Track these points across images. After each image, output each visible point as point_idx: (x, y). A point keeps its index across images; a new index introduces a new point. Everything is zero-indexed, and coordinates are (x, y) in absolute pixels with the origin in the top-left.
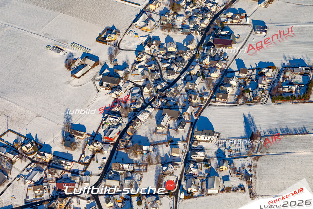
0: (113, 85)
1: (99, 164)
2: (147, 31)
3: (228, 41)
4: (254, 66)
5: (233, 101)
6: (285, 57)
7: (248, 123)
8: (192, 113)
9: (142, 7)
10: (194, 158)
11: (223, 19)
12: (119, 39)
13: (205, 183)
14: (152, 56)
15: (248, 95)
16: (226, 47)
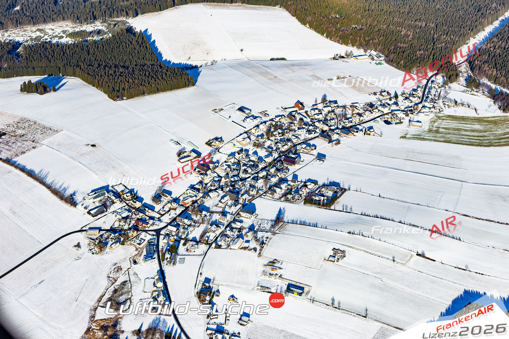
0: (202, 172)
1: (170, 217)
2: (242, 145)
3: (293, 162)
4: (303, 180)
5: (278, 198)
6: (328, 179)
7: (280, 213)
8: (246, 199)
9: (246, 130)
10: (233, 225)
11: (298, 148)
13: (232, 241)
14: (239, 161)
15: (289, 196)
16: (291, 165)
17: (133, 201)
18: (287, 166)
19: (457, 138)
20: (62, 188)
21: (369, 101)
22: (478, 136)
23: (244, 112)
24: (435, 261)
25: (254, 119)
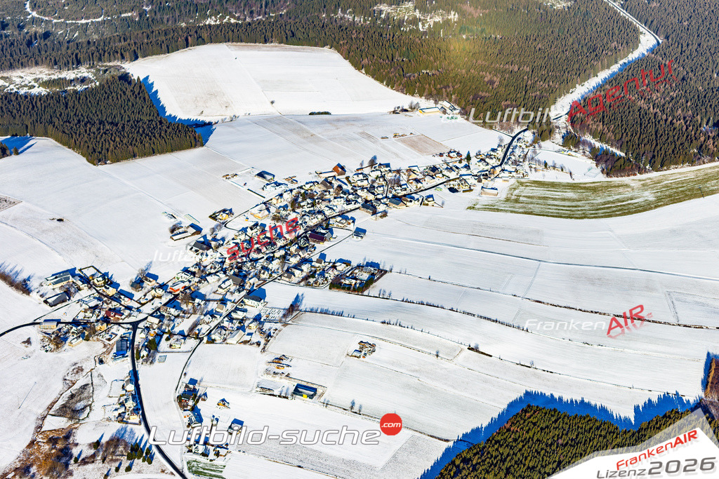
3: (321, 238)
4: (333, 261)
7: (297, 300)
10: (234, 315)
11: (331, 222)
12: (229, 220)
13: (230, 335)
15: (312, 280)
16: (318, 242)
17: (106, 288)
18: (313, 243)
19: (542, 208)
20: (14, 272)
21: (431, 164)
22: (569, 206)
23: (264, 178)
24: (491, 356)
25: (277, 186)
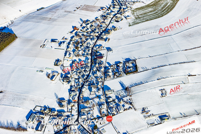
0: (68, 80)
1: (75, 111)
2: (71, 58)
4: (114, 64)
5: (113, 77)
6: (123, 58)
7: (121, 84)
8: (101, 85)
9: (65, 50)
10: (109, 101)
11: (95, 49)
12: (62, 63)
14: (77, 67)
16: (101, 59)
17: (53, 112)
21: (101, 15)
23: (55, 42)
24: (196, 75)
25: (64, 43)
